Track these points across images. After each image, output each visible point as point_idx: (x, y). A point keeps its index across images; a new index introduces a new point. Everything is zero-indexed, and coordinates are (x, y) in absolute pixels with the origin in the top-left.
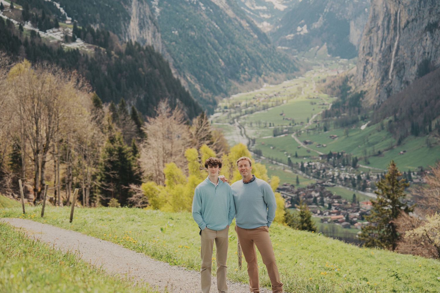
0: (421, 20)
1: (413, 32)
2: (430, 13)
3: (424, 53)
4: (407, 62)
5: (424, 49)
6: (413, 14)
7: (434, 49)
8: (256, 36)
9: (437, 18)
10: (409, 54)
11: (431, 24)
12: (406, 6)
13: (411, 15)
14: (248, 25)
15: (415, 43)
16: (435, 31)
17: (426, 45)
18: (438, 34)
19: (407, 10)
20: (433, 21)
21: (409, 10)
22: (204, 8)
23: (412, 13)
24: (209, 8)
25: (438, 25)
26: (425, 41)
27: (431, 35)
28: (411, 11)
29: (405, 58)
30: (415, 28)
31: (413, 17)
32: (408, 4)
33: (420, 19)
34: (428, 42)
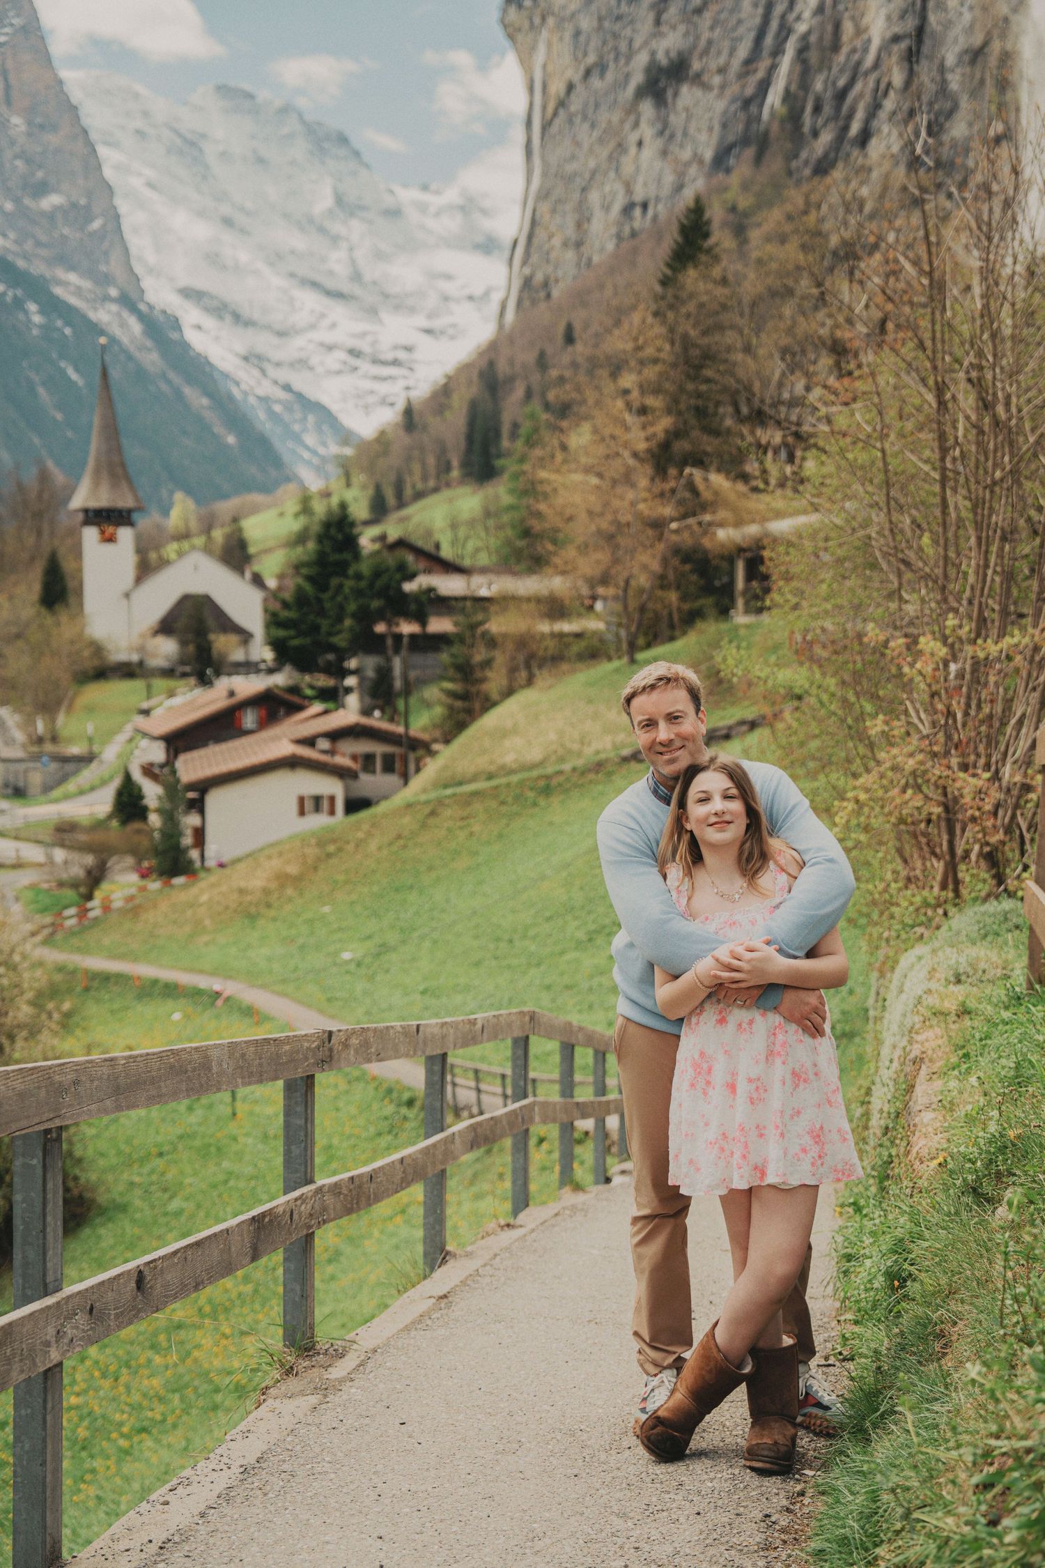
0: (622, 61)
1: (586, 126)
2: (658, 22)
3: (628, 209)
4: (560, 273)
5: (629, 190)
6: (593, 44)
7: (669, 179)
8: (231, 439)
9: (686, 34)
10: (570, 232)
11: (660, 70)
12: (563, 20)
13: (585, 54)
14: (205, 401)
15: (593, 173)
16: (676, 94)
17: (638, 169)
18: (687, 110)
19: (568, 35)
20: (667, 52)
21: (577, 33)
22: (37, 319)
23: (587, 44)
24: (59, 323)
25: (689, 66)
26: (633, 150)
27: (658, 118)
28: (582, 39)
29: (553, 255)
30: (597, 106)
31: (591, 59)
32: (573, 7)
33: (616, 59)
34: (647, 153)
